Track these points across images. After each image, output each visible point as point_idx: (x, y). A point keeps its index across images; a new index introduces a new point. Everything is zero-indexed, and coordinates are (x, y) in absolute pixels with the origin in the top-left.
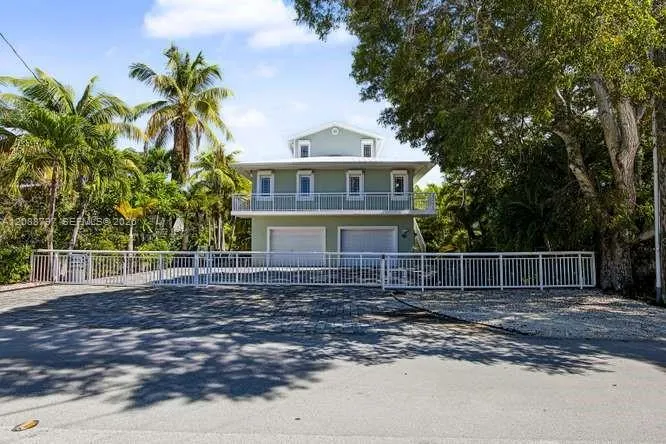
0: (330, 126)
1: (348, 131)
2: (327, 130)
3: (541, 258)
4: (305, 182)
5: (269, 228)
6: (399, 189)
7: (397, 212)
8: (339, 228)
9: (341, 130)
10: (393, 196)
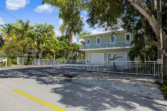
3: (154, 64)
4: (99, 40)
5: (89, 54)
8: (108, 53)
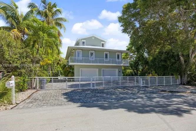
0: (92, 36)
1: (97, 38)
2: (91, 37)
5: (80, 69)
6: (118, 58)
7: (119, 65)
8: (102, 69)
9: (95, 38)
10: (117, 60)
